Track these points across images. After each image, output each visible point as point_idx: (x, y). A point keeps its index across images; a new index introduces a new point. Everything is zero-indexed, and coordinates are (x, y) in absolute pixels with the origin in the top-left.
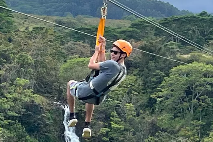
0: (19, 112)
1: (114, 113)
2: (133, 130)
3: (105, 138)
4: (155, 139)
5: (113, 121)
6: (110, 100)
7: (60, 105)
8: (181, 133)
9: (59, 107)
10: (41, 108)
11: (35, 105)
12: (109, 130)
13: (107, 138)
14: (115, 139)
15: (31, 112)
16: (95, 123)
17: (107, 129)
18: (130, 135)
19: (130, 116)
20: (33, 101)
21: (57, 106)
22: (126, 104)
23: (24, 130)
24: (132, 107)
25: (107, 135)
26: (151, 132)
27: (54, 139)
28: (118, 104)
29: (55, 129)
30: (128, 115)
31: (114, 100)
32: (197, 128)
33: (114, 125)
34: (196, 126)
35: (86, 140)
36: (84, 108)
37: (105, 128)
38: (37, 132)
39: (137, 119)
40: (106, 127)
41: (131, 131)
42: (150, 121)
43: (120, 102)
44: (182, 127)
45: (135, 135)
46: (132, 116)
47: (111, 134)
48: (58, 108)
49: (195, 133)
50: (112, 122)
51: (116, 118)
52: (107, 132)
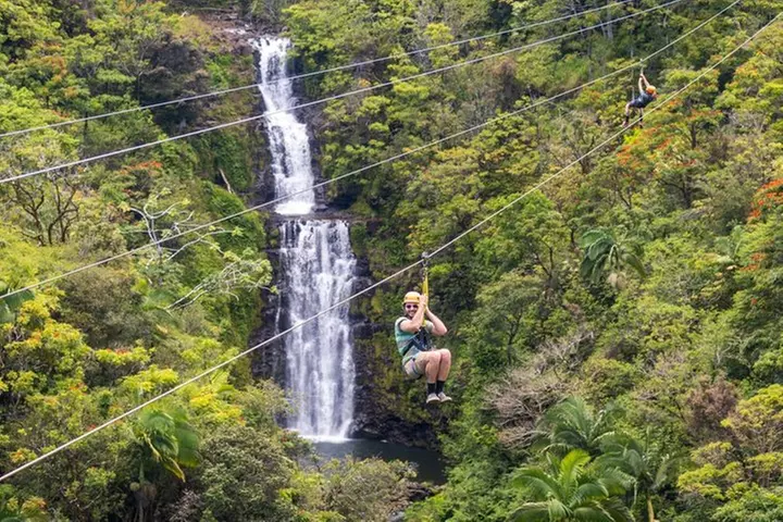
0: (132, 70)
1: (399, 53)
2: (453, 97)
3: (377, 124)
4: (514, 118)
5: (395, 73)
6: (385, 15)
7: (245, 38)
8: (583, 98)
9: (242, 44)
10: (193, 53)
11: (176, 48)
12: (388, 101)
13: (384, 124)
14: (406, 124)
15: (164, 65)
16: (347, 83)
17: (382, 99)
18: (443, 112)
19: (442, 58)
20: (168, 37)
21: (237, 41)
22: (429, 26)
23: (149, 120)
24: (446, 31)
25: (381, 115)
26: (503, 97)
27: (235, 136)
28: (408, 26)
29: (238, 108)
30: (436, 55)
31: (394, 13)
32: (625, 79)
33: (399, 85)
34: (622, 75)
35: (326, 132)
36: (312, 44)
37: (375, 98)
38: (187, 122)
39: (462, 65)
40: (377, 92)
41: (447, 99)
42: (497, 68)
43: (411, 20)
44: (585, 78)
45: (460, 112)
46: (445, 58)
47: (394, 112)
48: (242, 48)
49: (621, 94)
50: (394, 80)
51: (404, 64)
52: (383, 107)
